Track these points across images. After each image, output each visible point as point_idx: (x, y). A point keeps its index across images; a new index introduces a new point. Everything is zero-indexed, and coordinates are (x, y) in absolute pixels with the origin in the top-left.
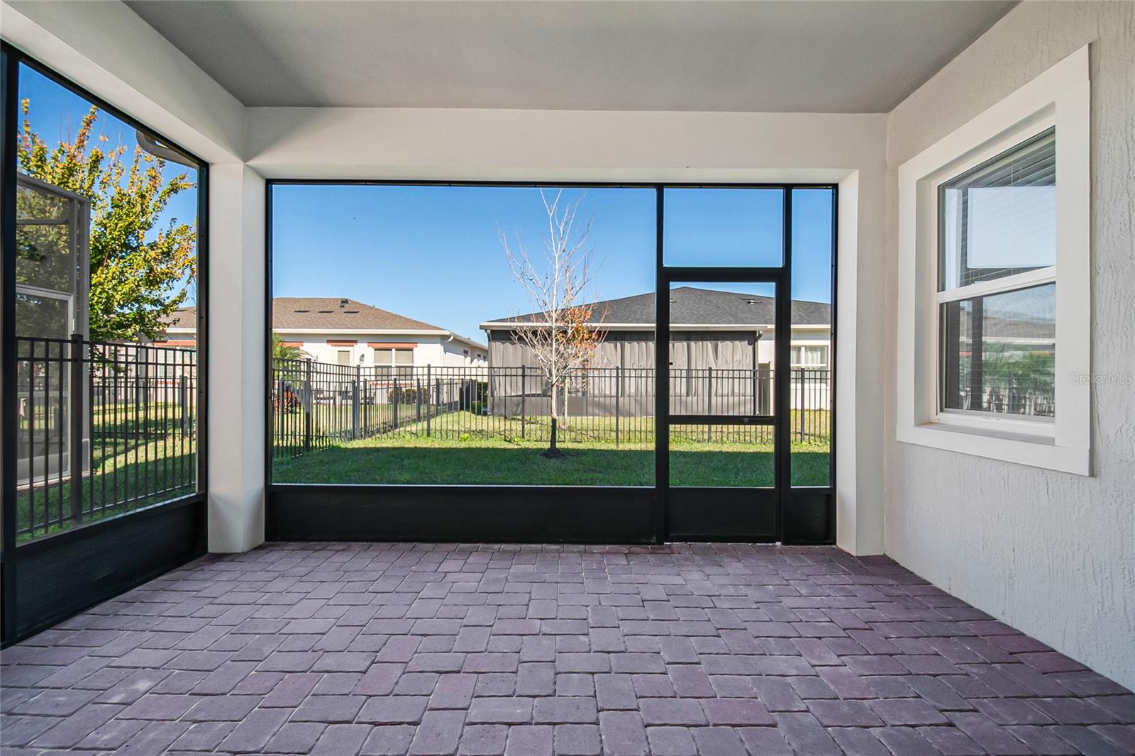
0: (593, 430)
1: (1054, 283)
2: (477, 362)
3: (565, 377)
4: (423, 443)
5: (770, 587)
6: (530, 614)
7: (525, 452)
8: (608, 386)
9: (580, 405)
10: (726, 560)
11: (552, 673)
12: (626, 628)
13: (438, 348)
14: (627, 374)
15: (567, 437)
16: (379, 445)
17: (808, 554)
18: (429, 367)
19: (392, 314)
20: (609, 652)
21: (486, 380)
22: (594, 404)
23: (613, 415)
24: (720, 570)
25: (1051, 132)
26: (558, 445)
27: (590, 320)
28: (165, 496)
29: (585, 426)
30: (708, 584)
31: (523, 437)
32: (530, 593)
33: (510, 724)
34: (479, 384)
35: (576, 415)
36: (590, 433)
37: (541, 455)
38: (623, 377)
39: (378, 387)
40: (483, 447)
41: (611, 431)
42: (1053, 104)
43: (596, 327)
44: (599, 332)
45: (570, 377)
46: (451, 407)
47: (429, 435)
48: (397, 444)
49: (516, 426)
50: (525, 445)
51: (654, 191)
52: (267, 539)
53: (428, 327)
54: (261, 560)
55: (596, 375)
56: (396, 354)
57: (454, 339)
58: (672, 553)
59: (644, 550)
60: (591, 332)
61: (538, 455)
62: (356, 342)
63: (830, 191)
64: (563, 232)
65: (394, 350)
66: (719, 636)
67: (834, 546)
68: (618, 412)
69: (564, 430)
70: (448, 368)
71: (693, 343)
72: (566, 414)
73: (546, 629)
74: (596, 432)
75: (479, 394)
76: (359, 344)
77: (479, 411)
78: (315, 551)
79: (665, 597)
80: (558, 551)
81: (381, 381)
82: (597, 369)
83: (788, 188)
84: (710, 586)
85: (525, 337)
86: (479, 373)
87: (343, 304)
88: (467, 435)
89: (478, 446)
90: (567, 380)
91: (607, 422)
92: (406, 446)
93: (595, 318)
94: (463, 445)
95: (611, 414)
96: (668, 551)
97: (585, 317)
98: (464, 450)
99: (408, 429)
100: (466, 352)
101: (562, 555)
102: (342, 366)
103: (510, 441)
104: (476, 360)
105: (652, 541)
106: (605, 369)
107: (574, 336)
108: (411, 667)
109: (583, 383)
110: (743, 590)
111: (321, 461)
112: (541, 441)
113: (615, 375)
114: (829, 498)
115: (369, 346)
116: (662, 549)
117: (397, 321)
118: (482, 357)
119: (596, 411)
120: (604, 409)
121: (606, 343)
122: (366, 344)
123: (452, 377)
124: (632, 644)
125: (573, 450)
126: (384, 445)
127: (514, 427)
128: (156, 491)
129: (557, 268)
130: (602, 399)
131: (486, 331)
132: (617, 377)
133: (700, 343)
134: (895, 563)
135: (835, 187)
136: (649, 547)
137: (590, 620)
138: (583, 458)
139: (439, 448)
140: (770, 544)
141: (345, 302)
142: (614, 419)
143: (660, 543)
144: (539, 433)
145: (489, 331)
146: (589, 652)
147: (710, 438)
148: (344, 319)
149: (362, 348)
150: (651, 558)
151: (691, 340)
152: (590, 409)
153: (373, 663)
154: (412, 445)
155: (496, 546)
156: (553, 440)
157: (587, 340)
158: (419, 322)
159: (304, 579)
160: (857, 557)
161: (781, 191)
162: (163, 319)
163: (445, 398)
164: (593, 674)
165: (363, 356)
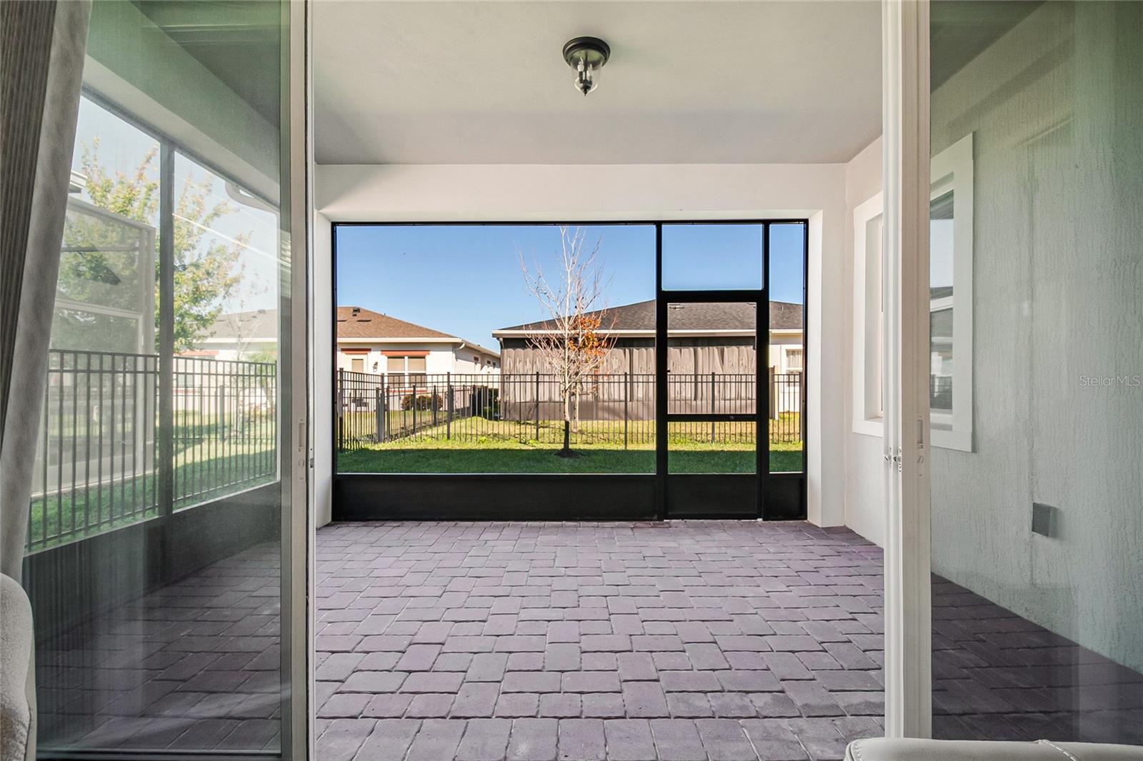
0: (603, 433)
1: (951, 309)
2: (487, 369)
3: (576, 383)
4: (444, 445)
5: (747, 548)
6: (557, 564)
7: (540, 451)
8: (617, 392)
9: (589, 410)
10: (714, 531)
11: (577, 597)
12: (630, 572)
13: (449, 355)
14: (635, 380)
15: (579, 440)
16: (404, 447)
17: (783, 526)
18: (449, 374)
19: (403, 322)
20: (618, 585)
21: (496, 386)
22: (604, 409)
23: (622, 420)
24: (708, 538)
25: (951, 195)
26: (571, 446)
27: (600, 328)
28: (231, 488)
29: (595, 430)
30: (698, 547)
31: (537, 439)
32: (555, 552)
33: (549, 621)
34: (490, 390)
35: (587, 419)
36: (601, 435)
37: (556, 454)
38: (632, 382)
39: (395, 394)
40: (501, 448)
41: (620, 433)
42: (952, 173)
43: (606, 334)
44: (609, 339)
45: (581, 383)
46: (463, 413)
47: (448, 438)
48: (422, 446)
49: (531, 430)
50: (539, 446)
51: (654, 227)
52: (333, 519)
53: (440, 335)
54: (334, 533)
55: (605, 381)
56: (409, 362)
57: (465, 346)
58: (670, 527)
59: (646, 526)
60: (600, 340)
61: (552, 455)
62: (370, 350)
63: (802, 225)
64: (575, 249)
65: (406, 358)
66: (701, 577)
67: (806, 521)
68: (627, 416)
69: (576, 433)
70: (461, 375)
71: (699, 349)
72: (577, 419)
73: (568, 573)
74: (606, 435)
75: (490, 400)
76: (372, 352)
77: (493, 417)
78: (376, 527)
79: (662, 555)
80: (575, 526)
81: (399, 388)
82: (606, 375)
83: (766, 223)
84: (698, 548)
85: (539, 346)
86: (490, 380)
87: (354, 313)
88: (484, 438)
89: (496, 447)
90: (579, 385)
91: (617, 425)
92: (429, 448)
93: (605, 324)
94: (482, 447)
95: (620, 418)
96: (667, 525)
97: (595, 326)
98: (484, 450)
99: (429, 432)
100: (476, 359)
101: (579, 529)
102: (356, 373)
103: (525, 443)
104: (486, 367)
105: (654, 518)
106: (614, 375)
107: (584, 344)
108: (472, 594)
109: (593, 388)
110: (724, 550)
111: (356, 461)
112: (554, 443)
113: (624, 381)
114: (802, 481)
115: (382, 354)
116: (663, 524)
117: (409, 329)
118: (492, 364)
119: (606, 415)
120: (613, 413)
121: (615, 349)
122: (380, 352)
123: (464, 384)
124: (633, 581)
125: (585, 450)
126: (409, 447)
127: (528, 431)
128: (223, 485)
129: (569, 282)
130: (611, 404)
131: (498, 339)
132: (626, 382)
133: (707, 348)
134: (852, 531)
135: (806, 222)
136: (651, 523)
137: (603, 568)
138: (594, 457)
139: (460, 450)
140: (753, 521)
141: (357, 310)
142: (623, 423)
143: (661, 519)
144: (552, 436)
145: (501, 339)
146: (603, 585)
147: (713, 438)
148: (357, 327)
149: (376, 356)
150: (652, 530)
151: (698, 346)
152: (600, 414)
153: (444, 592)
154: (434, 447)
155: (525, 523)
156: (566, 442)
157: (597, 347)
158: (431, 331)
159: (374, 545)
160: (823, 528)
161: (761, 226)
162: (202, 332)
163: (458, 404)
164: (606, 596)
165: (376, 364)
